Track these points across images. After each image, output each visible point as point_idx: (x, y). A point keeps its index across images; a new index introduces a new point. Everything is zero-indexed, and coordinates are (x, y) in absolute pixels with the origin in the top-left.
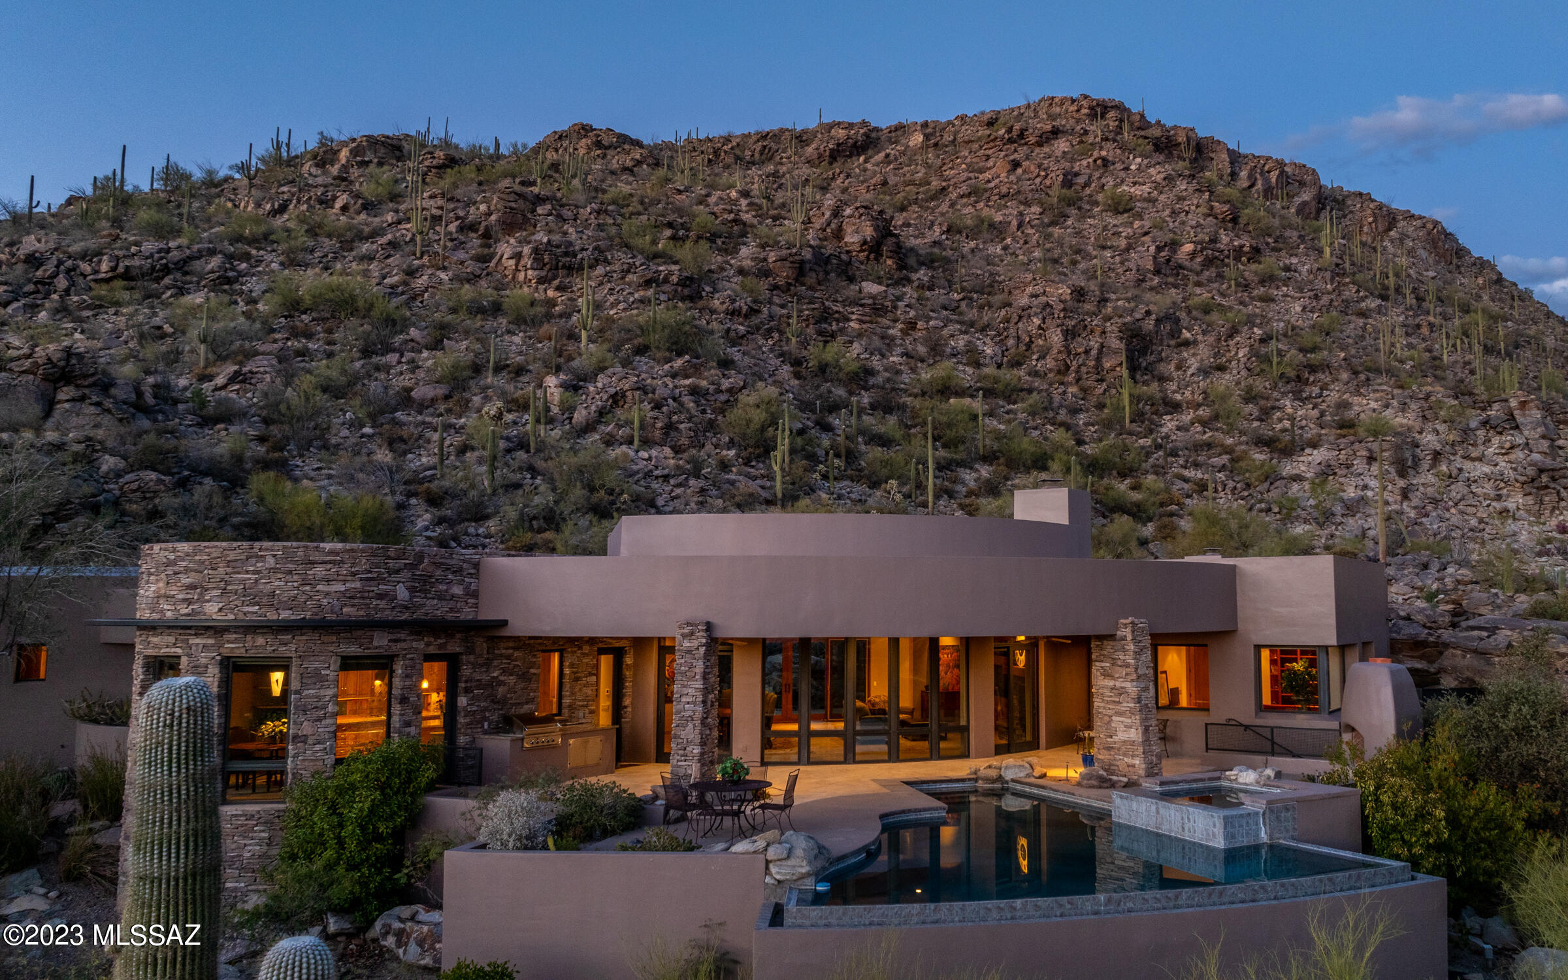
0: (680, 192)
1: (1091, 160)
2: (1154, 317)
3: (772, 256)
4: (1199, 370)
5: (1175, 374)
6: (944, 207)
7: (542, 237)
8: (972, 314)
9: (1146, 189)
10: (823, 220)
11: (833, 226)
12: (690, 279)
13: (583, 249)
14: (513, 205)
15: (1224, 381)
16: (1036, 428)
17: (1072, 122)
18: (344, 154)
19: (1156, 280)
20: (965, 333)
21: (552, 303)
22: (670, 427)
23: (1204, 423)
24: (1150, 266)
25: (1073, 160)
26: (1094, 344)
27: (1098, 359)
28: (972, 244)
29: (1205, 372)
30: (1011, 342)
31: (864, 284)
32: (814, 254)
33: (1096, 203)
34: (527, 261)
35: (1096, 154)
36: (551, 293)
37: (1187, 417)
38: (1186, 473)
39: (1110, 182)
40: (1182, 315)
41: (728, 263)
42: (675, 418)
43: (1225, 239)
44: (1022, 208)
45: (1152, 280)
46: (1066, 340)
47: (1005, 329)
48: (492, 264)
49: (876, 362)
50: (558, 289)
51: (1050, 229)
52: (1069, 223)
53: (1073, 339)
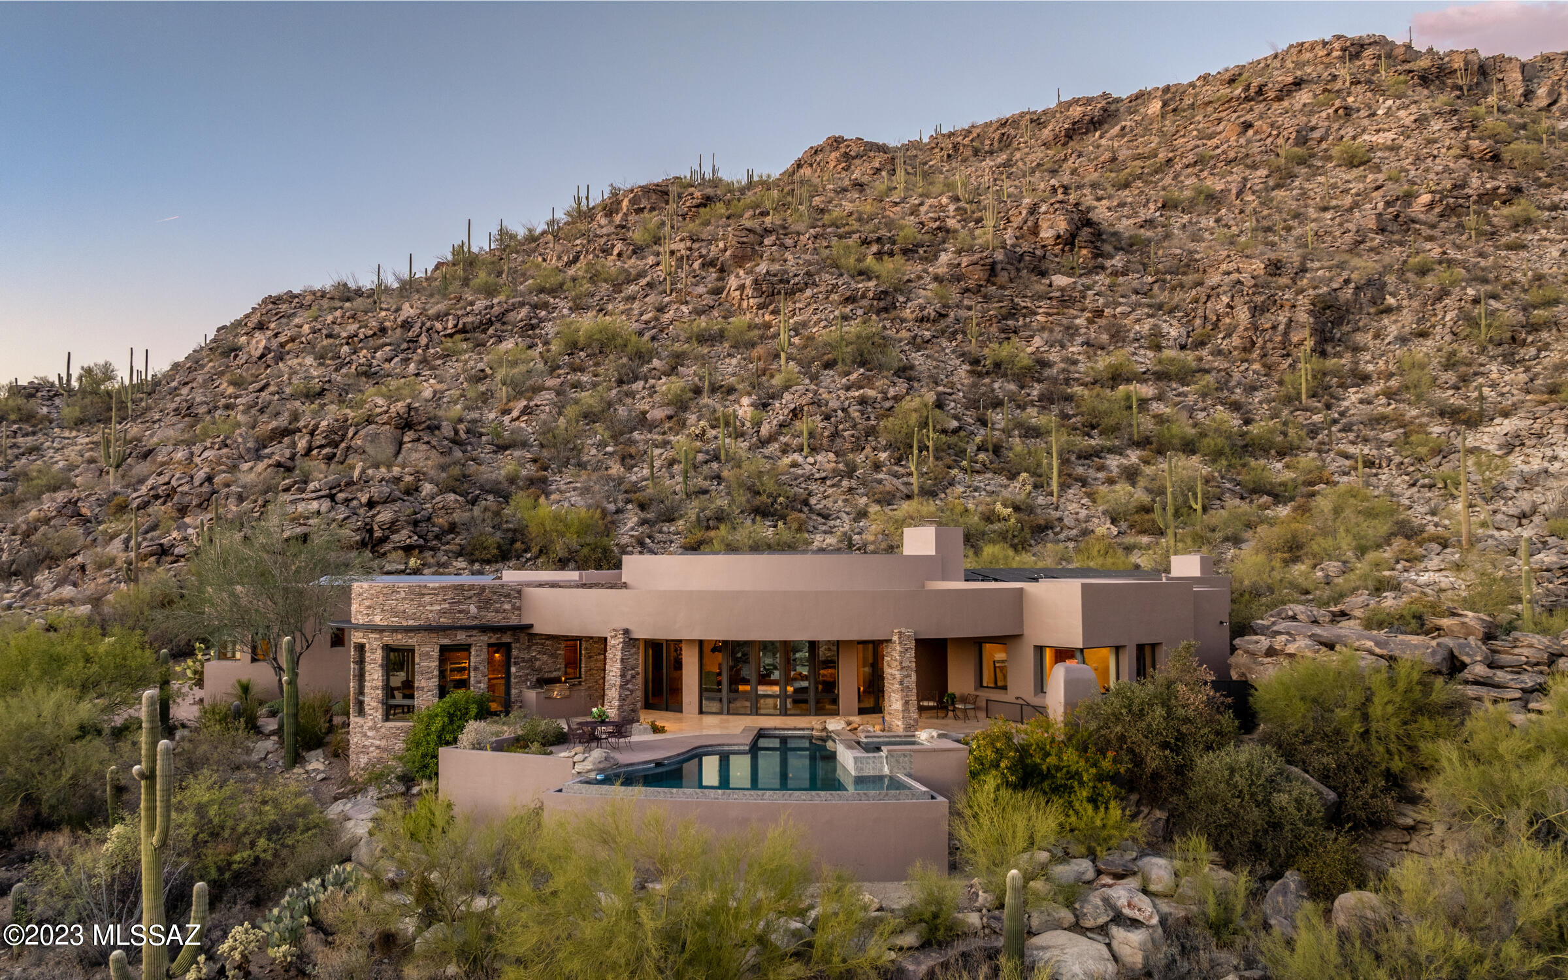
0: (896, 204)
1: (1331, 111)
2: (1352, 285)
3: (965, 261)
4: (1396, 338)
5: (1371, 344)
6: (1168, 180)
7: (762, 268)
8: (1164, 296)
9: (1390, 135)
10: (1020, 219)
11: (1029, 223)
12: (885, 293)
13: (796, 275)
14: (745, 239)
15: (1423, 349)
16: (1204, 409)
17: (1320, 68)
18: (625, 203)
19: (1378, 239)
20: (1152, 316)
21: (768, 326)
22: (835, 434)
23: (1390, 395)
24: (1372, 224)
25: (1312, 113)
26: (1283, 319)
27: (1286, 333)
28: (1186, 218)
29: (1403, 340)
30: (1198, 322)
31: (1054, 278)
32: (1006, 254)
33: (1329, 158)
34: (749, 291)
35: (1338, 103)
36: (767, 317)
37: (1372, 390)
38: (1352, 450)
39: (1349, 131)
40: (1391, 279)
41: (926, 271)
42: (841, 427)
43: (1475, 182)
44: (1248, 172)
45: (1372, 240)
46: (1253, 316)
47: (1193, 310)
48: (723, 296)
49: (1054, 356)
50: (773, 313)
51: (1274, 194)
52: (1297, 183)
53: (1261, 315)
